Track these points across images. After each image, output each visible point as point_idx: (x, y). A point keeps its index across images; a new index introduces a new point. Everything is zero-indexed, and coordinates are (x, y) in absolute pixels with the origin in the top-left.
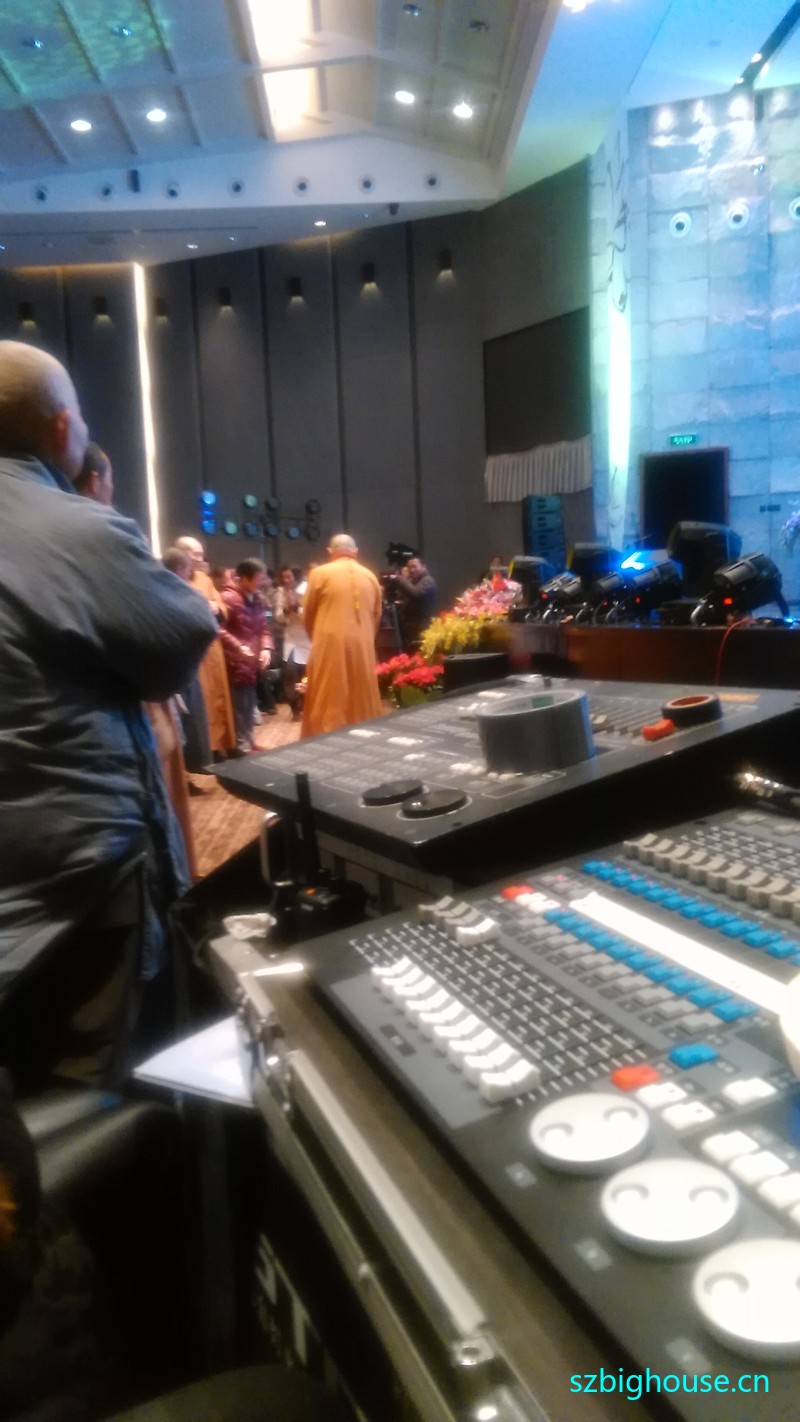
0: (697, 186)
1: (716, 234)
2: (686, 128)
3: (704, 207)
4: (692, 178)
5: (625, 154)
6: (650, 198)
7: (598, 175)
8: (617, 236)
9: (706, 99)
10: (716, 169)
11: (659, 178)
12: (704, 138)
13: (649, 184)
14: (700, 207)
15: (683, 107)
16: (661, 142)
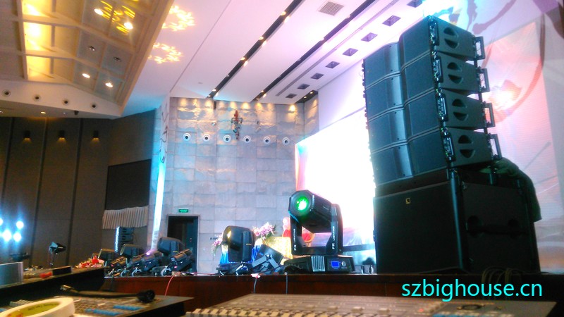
0: (193, 126)
1: (199, 142)
2: (191, 107)
3: (196, 133)
4: (191, 123)
5: (168, 111)
6: (177, 127)
7: (158, 115)
8: (164, 137)
9: (198, 99)
10: (200, 121)
11: (180, 120)
12: (197, 111)
13: (177, 122)
14: (195, 132)
15: (190, 100)
16: (182, 109)
